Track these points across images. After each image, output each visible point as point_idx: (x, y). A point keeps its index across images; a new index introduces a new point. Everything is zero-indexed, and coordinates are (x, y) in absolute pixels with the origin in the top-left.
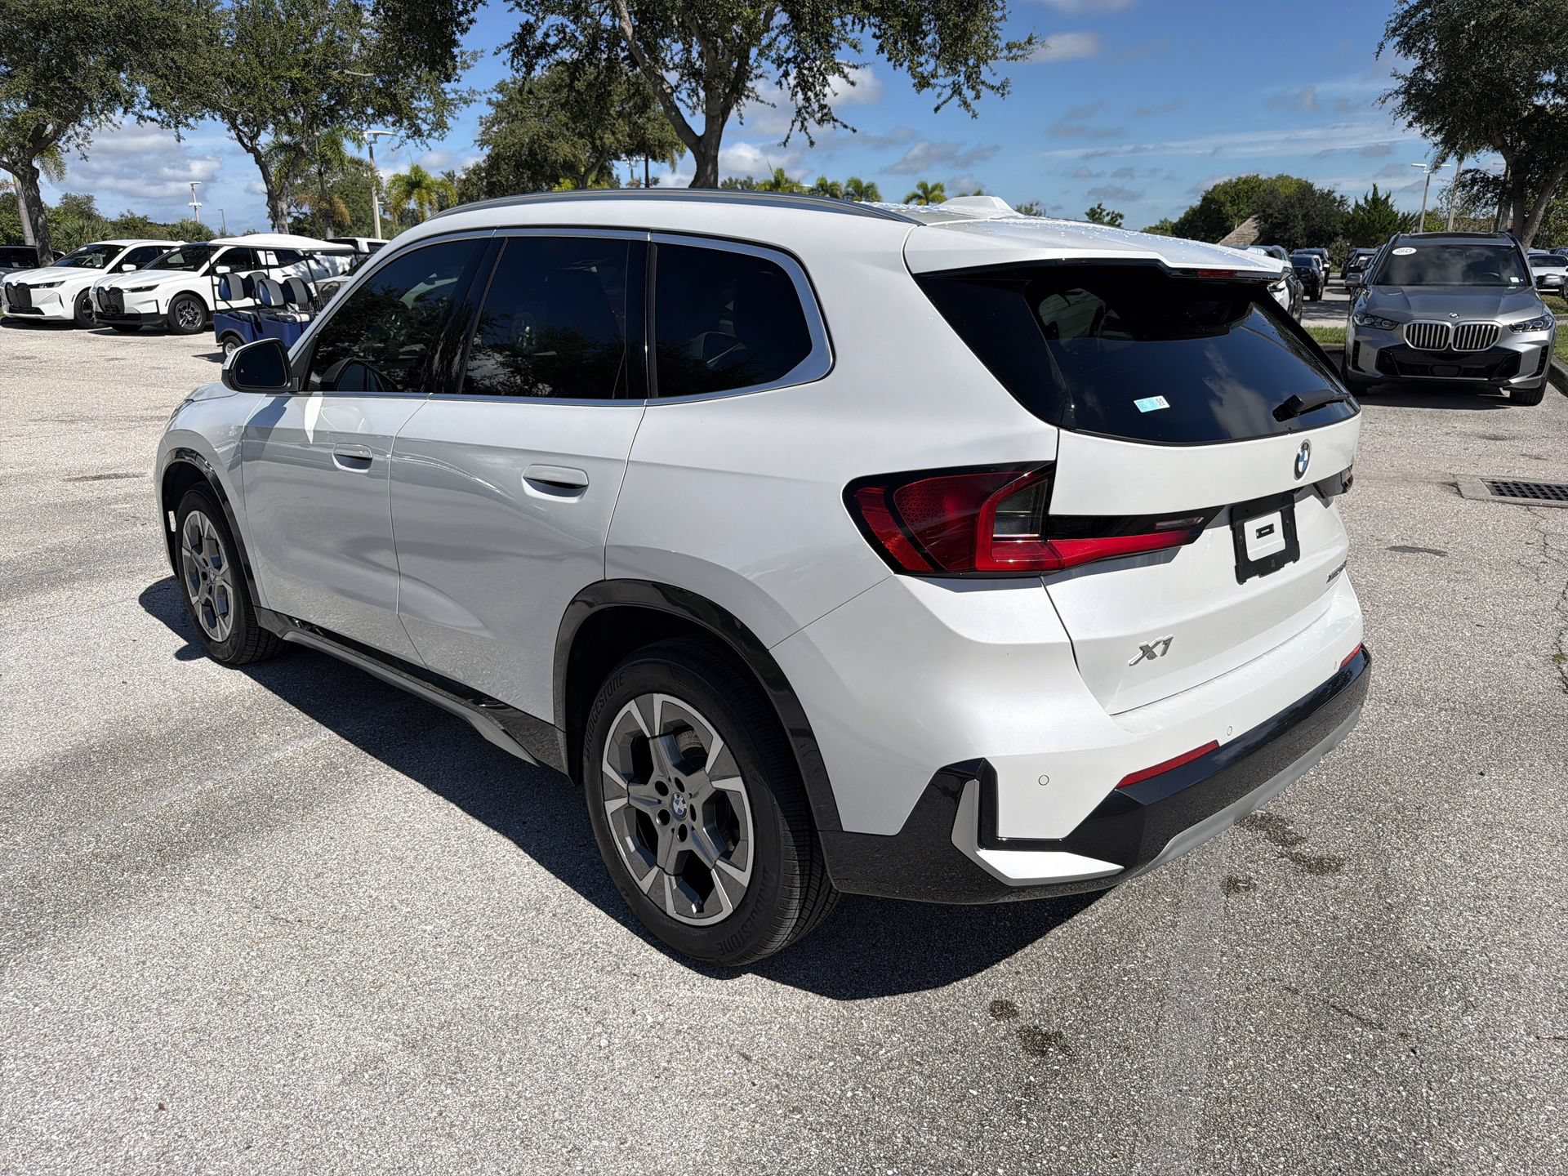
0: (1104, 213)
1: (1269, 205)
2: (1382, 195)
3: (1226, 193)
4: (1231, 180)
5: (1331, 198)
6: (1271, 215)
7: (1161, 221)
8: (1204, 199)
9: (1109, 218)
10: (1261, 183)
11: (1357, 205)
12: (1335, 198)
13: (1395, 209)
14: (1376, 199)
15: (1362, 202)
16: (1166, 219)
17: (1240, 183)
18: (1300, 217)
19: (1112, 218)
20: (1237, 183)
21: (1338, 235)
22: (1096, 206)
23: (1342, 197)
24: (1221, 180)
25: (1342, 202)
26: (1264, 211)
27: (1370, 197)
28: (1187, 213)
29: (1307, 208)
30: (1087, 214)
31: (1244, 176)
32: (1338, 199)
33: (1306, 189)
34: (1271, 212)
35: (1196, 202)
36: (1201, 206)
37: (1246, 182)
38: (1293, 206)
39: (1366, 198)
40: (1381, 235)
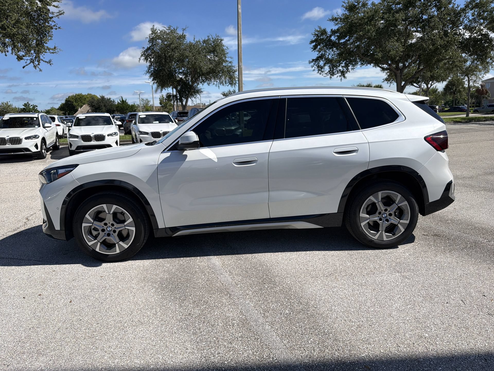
0: (30, 105)
1: (93, 102)
2: (124, 99)
3: (73, 99)
4: (73, 95)
5: (110, 100)
6: (94, 105)
7: (51, 108)
8: (66, 101)
9: (32, 107)
10: (83, 96)
11: (118, 103)
12: (111, 101)
13: (129, 103)
14: (123, 101)
15: (119, 102)
16: (53, 107)
17: (77, 96)
18: (103, 106)
19: (33, 107)
20: (76, 96)
21: (115, 111)
22: (27, 103)
23: (113, 100)
24: (71, 95)
25: (114, 102)
26: (92, 104)
27: (121, 100)
28: (61, 105)
29: (104, 103)
30: (24, 106)
31: (77, 93)
32: (112, 100)
33: (103, 98)
34: (94, 104)
35: (64, 102)
36: (66, 103)
37: (78, 95)
38: (100, 103)
39: (120, 100)
40: (127, 111)
